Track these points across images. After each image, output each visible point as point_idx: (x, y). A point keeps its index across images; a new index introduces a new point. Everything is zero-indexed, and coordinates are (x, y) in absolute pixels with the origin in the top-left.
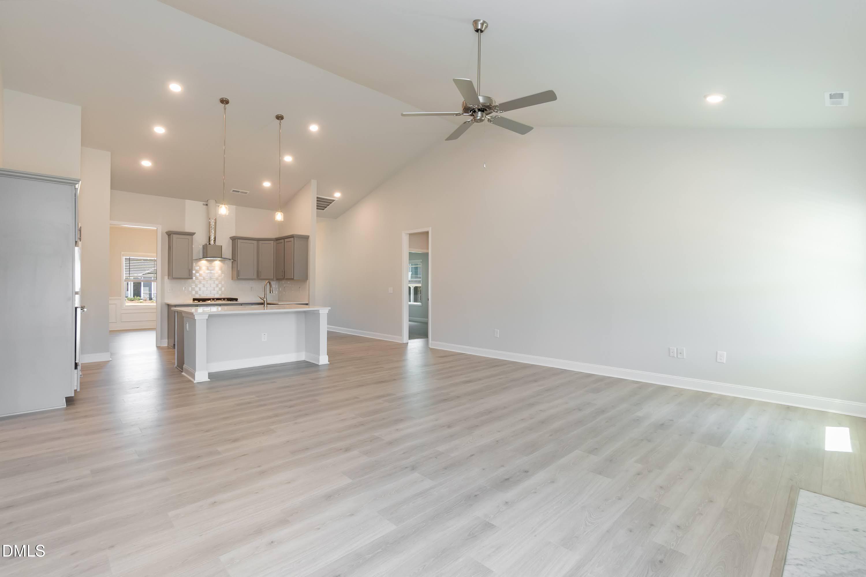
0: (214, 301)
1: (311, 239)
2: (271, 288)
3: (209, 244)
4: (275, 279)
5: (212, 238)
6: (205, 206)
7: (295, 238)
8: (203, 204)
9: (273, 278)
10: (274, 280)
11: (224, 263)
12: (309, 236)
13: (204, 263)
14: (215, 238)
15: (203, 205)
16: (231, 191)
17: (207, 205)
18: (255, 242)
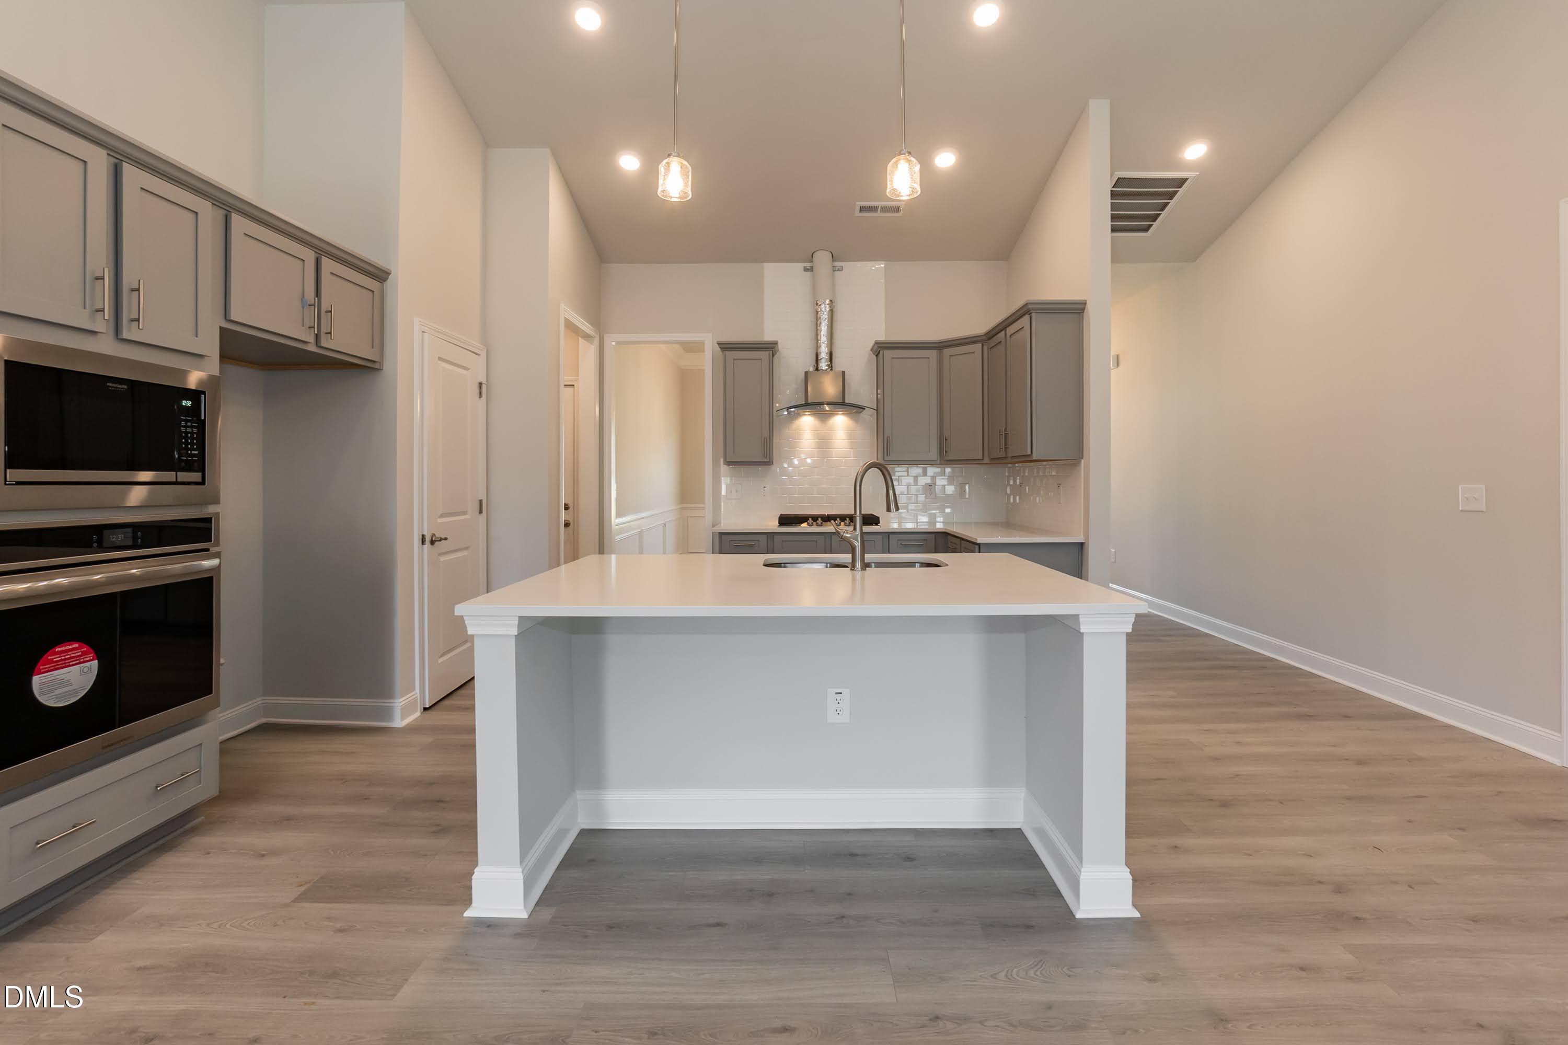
0: (817, 525)
1: (1092, 312)
2: (891, 492)
3: (817, 369)
4: (986, 460)
5: (824, 354)
6: (808, 273)
7: (1033, 315)
8: (804, 267)
9: (981, 458)
10: (985, 462)
11: (856, 421)
12: (1084, 303)
13: (807, 421)
14: (831, 355)
15: (804, 271)
16: (857, 213)
17: (811, 269)
18: (933, 354)
